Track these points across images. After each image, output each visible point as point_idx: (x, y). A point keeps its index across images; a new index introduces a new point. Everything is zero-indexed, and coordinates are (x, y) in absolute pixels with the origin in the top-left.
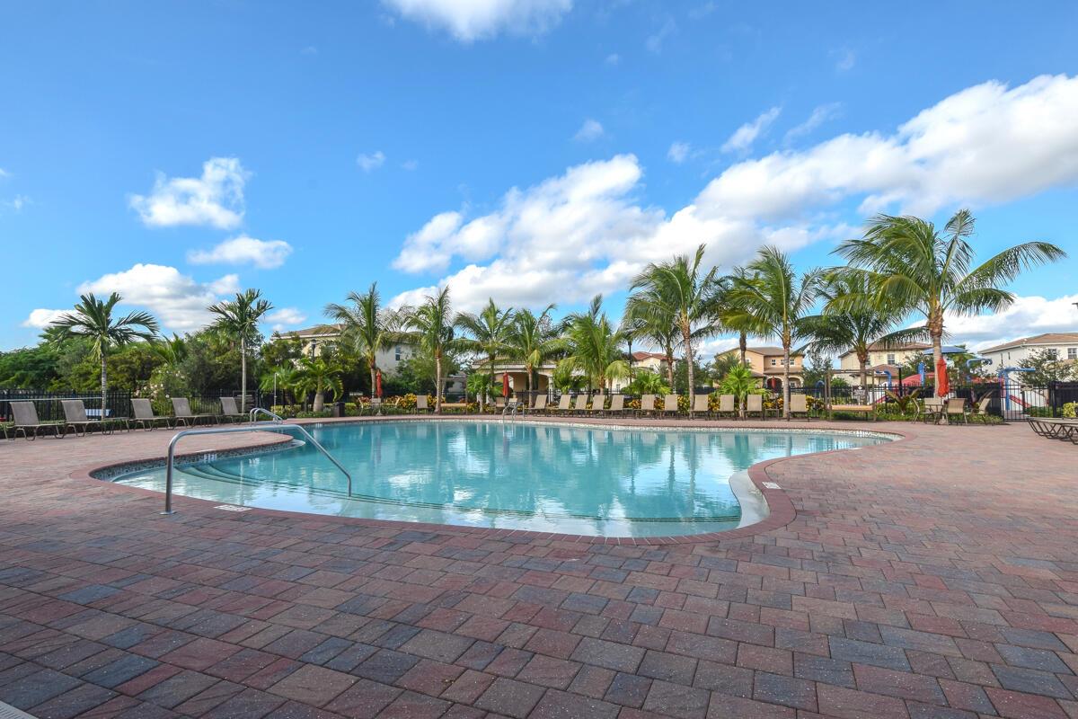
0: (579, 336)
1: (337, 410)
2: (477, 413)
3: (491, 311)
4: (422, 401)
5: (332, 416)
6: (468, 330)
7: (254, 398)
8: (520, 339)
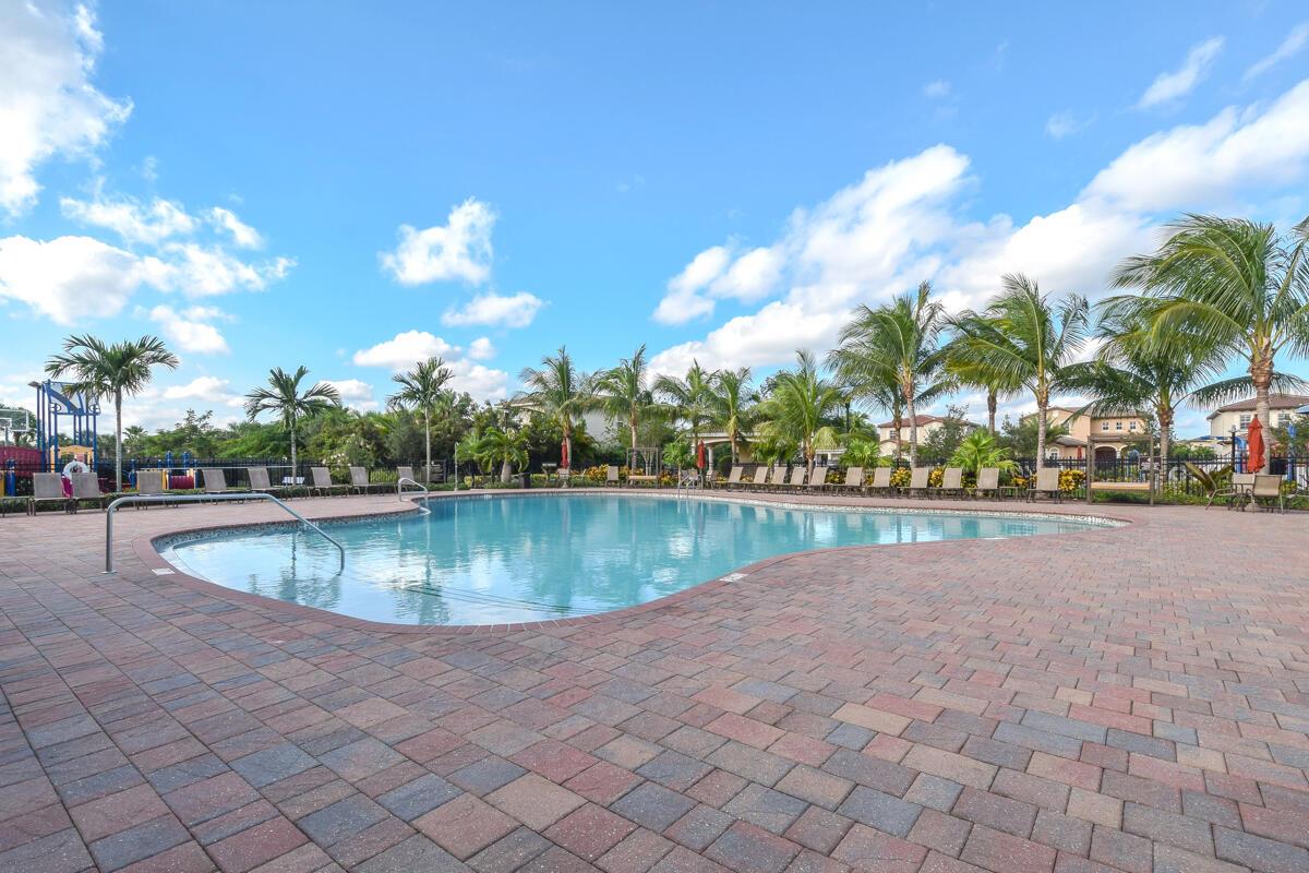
1: (522, 480)
2: (675, 487)
3: (696, 373)
4: (612, 472)
5: (518, 487)
6: (670, 394)
7: (442, 468)
8: (724, 405)
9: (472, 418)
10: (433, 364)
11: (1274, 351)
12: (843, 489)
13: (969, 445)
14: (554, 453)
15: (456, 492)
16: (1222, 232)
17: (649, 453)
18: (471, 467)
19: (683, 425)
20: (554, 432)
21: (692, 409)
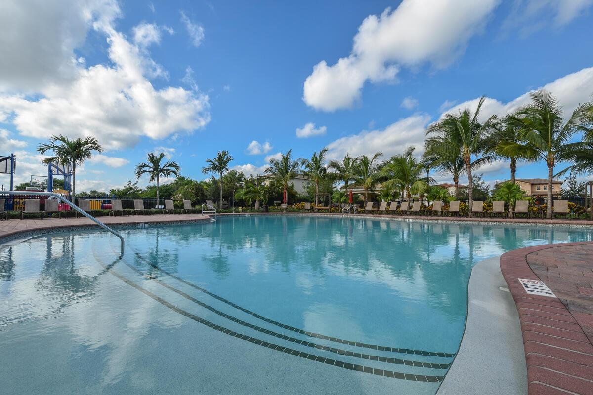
0: (395, 168)
1: (264, 209)
4: (307, 206)
5: (263, 212)
6: (335, 169)
7: (228, 202)
9: (243, 183)
10: (224, 154)
14: (280, 197)
15: (233, 213)
20: (280, 189)
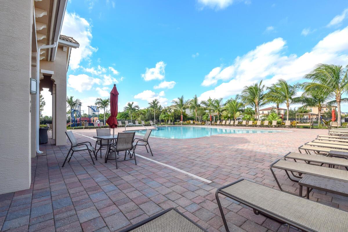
1: (173, 123)
2: (205, 125)
3: (210, 100)
4: (192, 122)
6: (204, 105)
7: (157, 121)
8: (216, 107)
9: (161, 110)
10: (156, 100)
11: (341, 94)
12: (242, 125)
13: (271, 116)
14: (179, 118)
15: (160, 126)
16: (328, 68)
17: (200, 118)
18: (163, 121)
19: (207, 111)
20: (179, 113)
21: (209, 108)
